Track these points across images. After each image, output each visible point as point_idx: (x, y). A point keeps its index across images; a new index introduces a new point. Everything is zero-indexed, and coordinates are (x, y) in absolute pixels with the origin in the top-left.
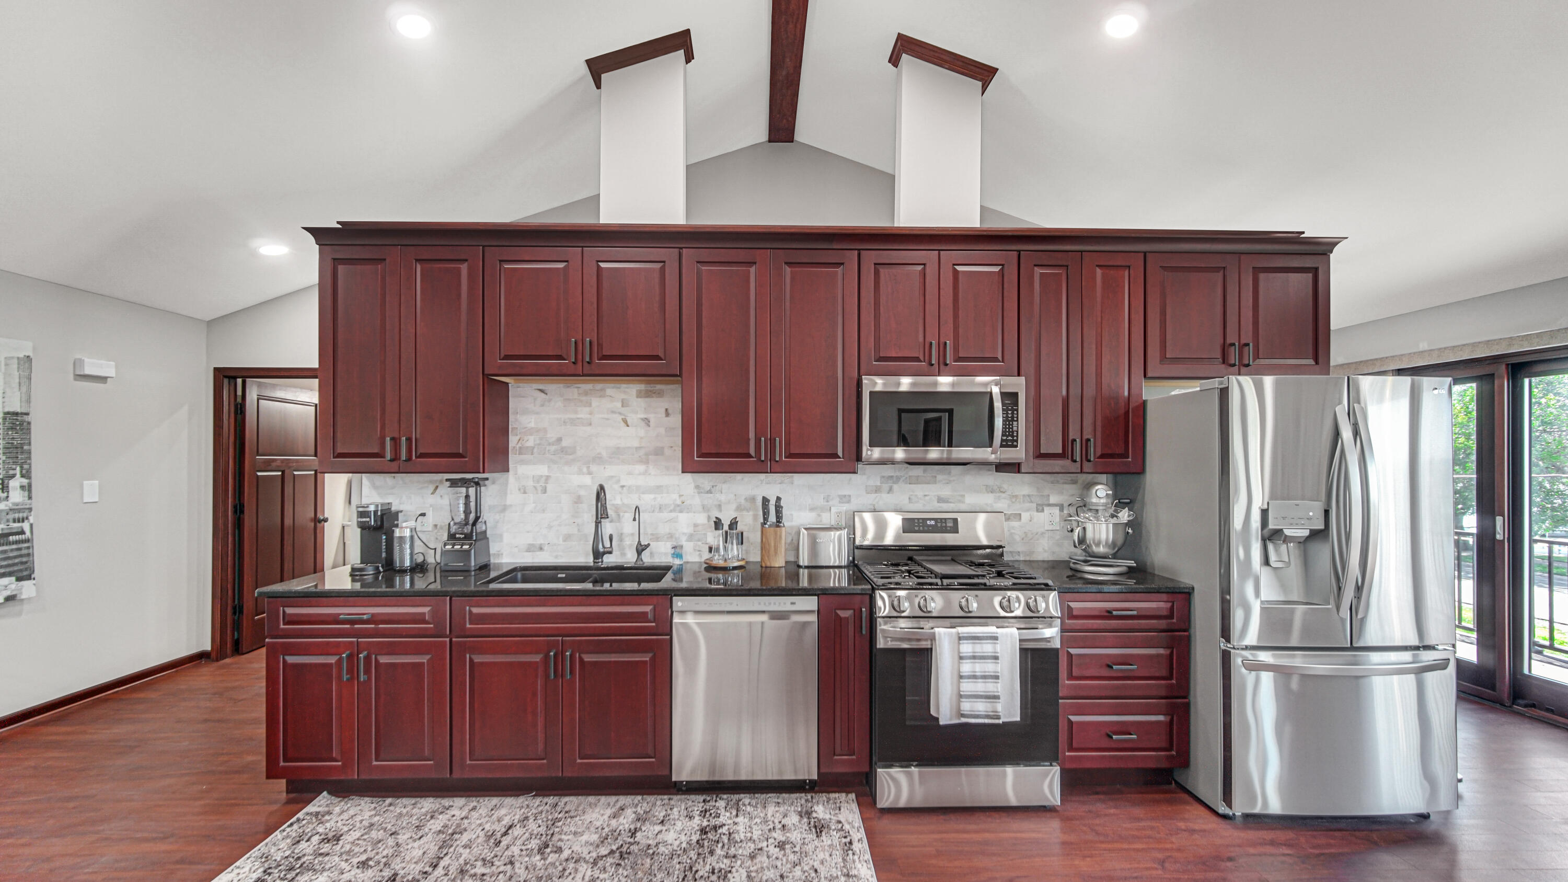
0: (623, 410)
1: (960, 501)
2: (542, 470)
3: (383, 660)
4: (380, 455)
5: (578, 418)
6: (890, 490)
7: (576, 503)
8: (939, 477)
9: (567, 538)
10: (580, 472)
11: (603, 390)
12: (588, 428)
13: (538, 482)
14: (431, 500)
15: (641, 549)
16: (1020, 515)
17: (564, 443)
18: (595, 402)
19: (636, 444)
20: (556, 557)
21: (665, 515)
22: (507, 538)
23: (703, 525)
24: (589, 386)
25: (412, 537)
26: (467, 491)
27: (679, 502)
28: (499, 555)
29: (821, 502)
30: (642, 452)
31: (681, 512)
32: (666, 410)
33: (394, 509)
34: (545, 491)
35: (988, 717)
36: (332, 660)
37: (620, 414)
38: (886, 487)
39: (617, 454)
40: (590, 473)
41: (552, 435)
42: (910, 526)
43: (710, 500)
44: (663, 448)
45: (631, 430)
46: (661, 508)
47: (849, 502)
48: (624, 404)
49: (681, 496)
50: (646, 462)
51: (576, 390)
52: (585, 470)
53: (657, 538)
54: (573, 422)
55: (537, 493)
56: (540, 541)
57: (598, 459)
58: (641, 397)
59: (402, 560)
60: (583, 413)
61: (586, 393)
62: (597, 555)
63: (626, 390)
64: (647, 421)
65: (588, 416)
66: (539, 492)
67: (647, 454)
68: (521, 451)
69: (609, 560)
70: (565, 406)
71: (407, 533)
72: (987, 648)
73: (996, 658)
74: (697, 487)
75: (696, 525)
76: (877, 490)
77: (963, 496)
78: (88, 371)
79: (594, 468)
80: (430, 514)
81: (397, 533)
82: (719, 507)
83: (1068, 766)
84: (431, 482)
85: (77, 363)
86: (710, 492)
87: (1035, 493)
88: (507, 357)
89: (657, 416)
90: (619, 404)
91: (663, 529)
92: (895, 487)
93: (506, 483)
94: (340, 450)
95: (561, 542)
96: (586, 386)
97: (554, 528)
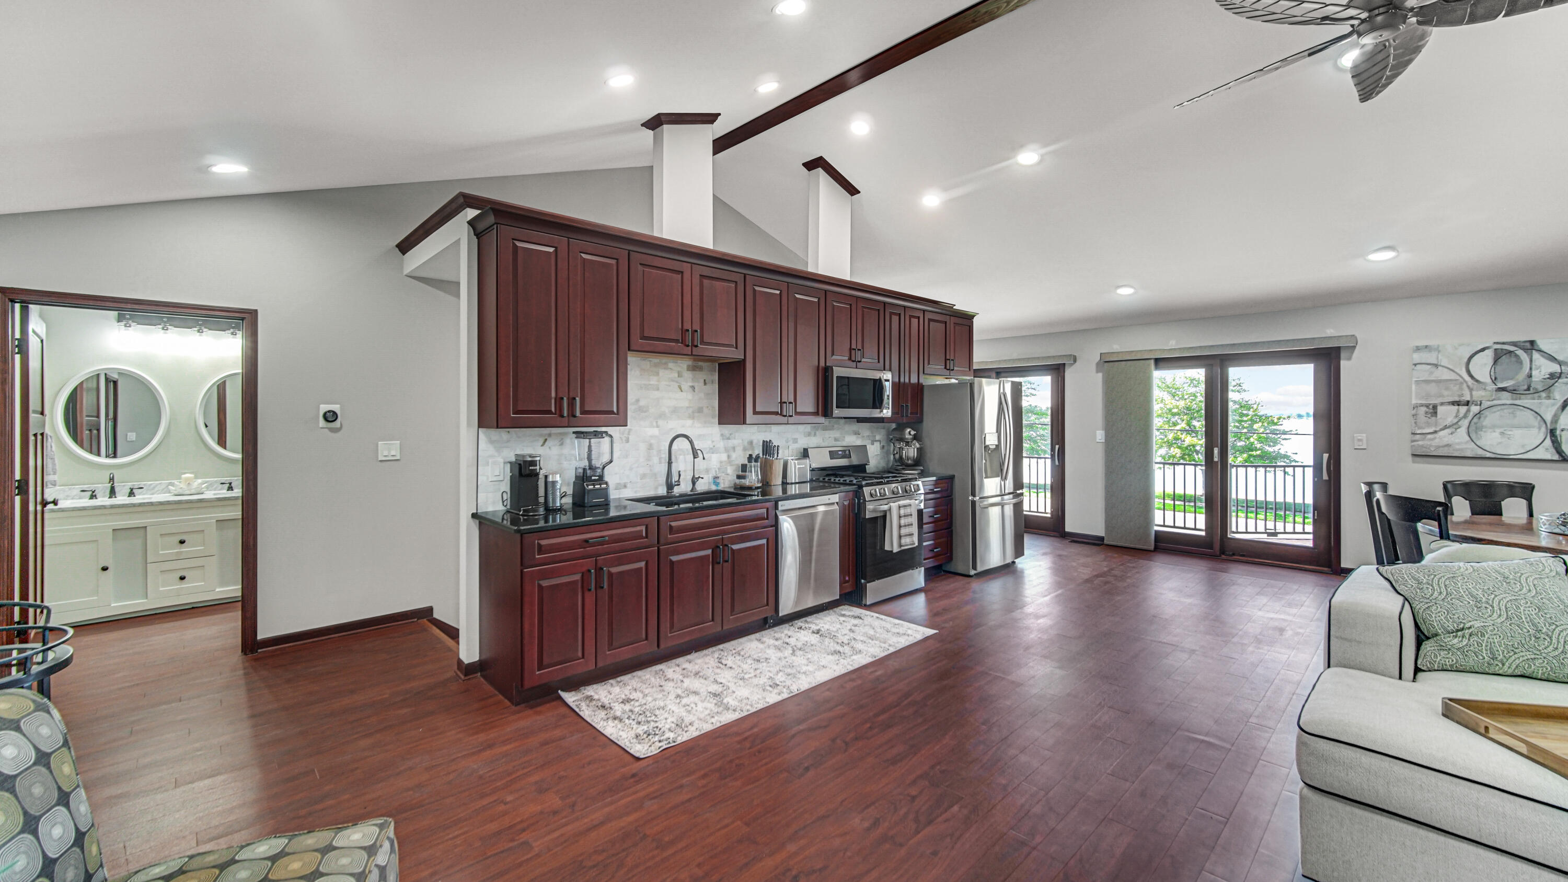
0: (679, 379)
1: (843, 440)
3: (614, 570)
4: (552, 412)
5: (650, 385)
6: (815, 435)
7: (649, 449)
8: (835, 426)
9: (644, 476)
10: (651, 426)
11: (666, 364)
12: (656, 392)
13: (623, 434)
14: (541, 451)
15: (694, 481)
17: (642, 403)
18: (662, 372)
19: (686, 405)
20: (636, 492)
23: (725, 461)
24: (656, 361)
26: (590, 442)
27: (711, 446)
30: (690, 410)
31: (713, 453)
32: (705, 380)
34: (627, 441)
35: (910, 545)
36: (578, 577)
37: (677, 382)
38: (813, 433)
39: (675, 412)
40: (658, 426)
42: (832, 455)
43: (729, 444)
44: (702, 408)
45: (684, 394)
47: (797, 442)
48: (680, 375)
49: (713, 442)
50: (693, 418)
51: (648, 363)
52: (655, 424)
54: (647, 387)
55: (623, 443)
56: (625, 480)
58: (690, 371)
59: (554, 501)
60: (653, 381)
61: (656, 365)
62: (670, 486)
63: (681, 365)
64: (693, 388)
65: (656, 383)
66: (624, 441)
67: (693, 412)
69: (677, 491)
70: (641, 375)
73: (911, 515)
74: (722, 435)
75: (721, 462)
76: (809, 435)
77: (844, 437)
79: (660, 422)
82: (734, 448)
83: (927, 567)
84: (541, 435)
86: (729, 439)
87: (871, 434)
88: (644, 338)
89: (699, 385)
90: (676, 374)
92: (817, 432)
95: (639, 480)
96: (656, 360)
97: (631, 469)
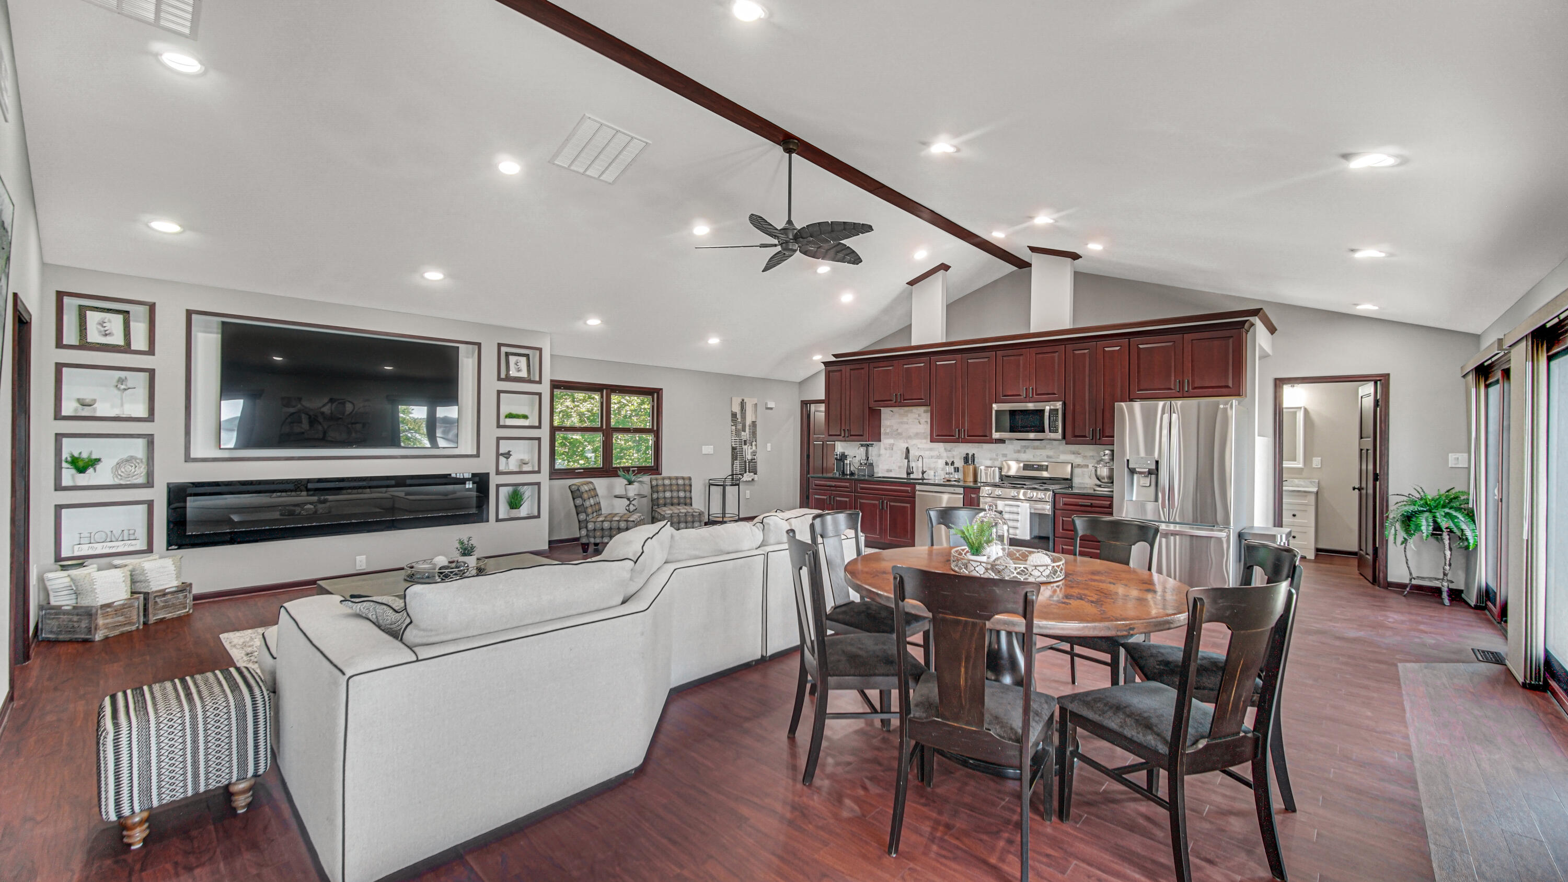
0: (919, 418)
1: (1058, 458)
2: (891, 441)
3: (838, 499)
4: (840, 435)
6: (1025, 452)
7: (900, 454)
8: (1048, 446)
9: (900, 467)
10: (904, 442)
11: (912, 410)
12: (907, 425)
13: (891, 445)
14: (858, 451)
15: (923, 473)
16: (1088, 465)
17: (899, 431)
18: (909, 415)
19: (923, 431)
21: (934, 460)
22: (880, 466)
25: (850, 464)
26: (868, 449)
28: (878, 473)
29: (994, 456)
31: (938, 458)
33: (846, 454)
34: (892, 449)
35: (1014, 535)
36: (825, 497)
38: (1023, 450)
39: (917, 435)
41: (895, 428)
42: (1026, 467)
43: (950, 454)
45: (921, 426)
46: (932, 457)
48: (919, 415)
49: (939, 452)
51: (904, 411)
52: (902, 441)
53: (930, 469)
54: (902, 423)
55: (890, 450)
56: (891, 468)
57: (910, 437)
58: (925, 413)
59: (847, 471)
60: (905, 420)
61: (907, 412)
62: (908, 474)
63: (920, 410)
65: (907, 420)
68: (886, 434)
69: (912, 476)
70: (899, 417)
71: (848, 462)
72: (1015, 509)
73: (1018, 513)
74: (945, 449)
76: (1019, 452)
77: (1055, 455)
78: (769, 406)
79: (909, 441)
80: (857, 456)
81: (846, 462)
82: (953, 457)
84: (857, 444)
85: (766, 404)
86: (950, 451)
87: (1096, 455)
88: (876, 401)
90: (917, 416)
91: (932, 466)
92: (1027, 450)
93: (880, 446)
94: (830, 434)
95: (897, 469)
96: (906, 409)
97: (894, 463)
